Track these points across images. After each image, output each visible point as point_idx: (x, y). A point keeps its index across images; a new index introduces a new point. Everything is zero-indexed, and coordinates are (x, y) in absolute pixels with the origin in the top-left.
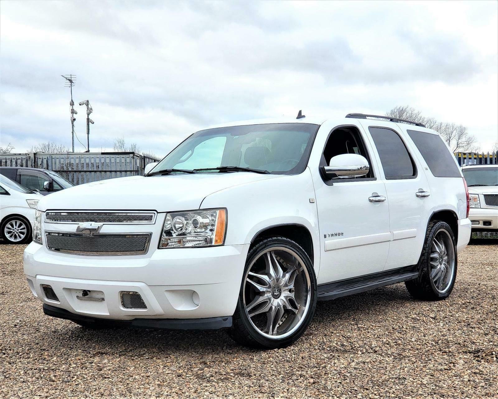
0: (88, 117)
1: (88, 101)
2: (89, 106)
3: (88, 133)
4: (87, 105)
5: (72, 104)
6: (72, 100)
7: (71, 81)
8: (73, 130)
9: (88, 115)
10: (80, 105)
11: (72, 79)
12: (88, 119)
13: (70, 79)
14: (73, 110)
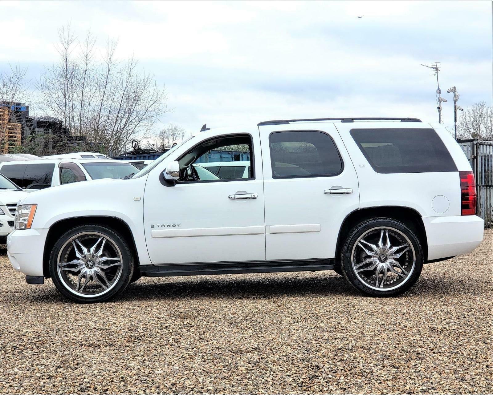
0: (455, 104)
1: (455, 88)
2: (456, 93)
3: (455, 121)
4: (454, 92)
5: (439, 92)
6: (439, 88)
7: (437, 69)
8: (440, 119)
9: (455, 102)
10: (448, 92)
11: (437, 66)
12: (455, 106)
13: (435, 67)
14: (440, 98)
